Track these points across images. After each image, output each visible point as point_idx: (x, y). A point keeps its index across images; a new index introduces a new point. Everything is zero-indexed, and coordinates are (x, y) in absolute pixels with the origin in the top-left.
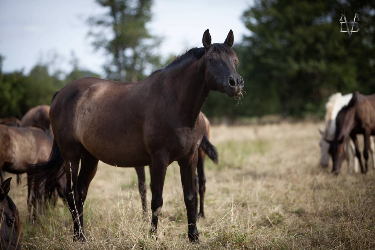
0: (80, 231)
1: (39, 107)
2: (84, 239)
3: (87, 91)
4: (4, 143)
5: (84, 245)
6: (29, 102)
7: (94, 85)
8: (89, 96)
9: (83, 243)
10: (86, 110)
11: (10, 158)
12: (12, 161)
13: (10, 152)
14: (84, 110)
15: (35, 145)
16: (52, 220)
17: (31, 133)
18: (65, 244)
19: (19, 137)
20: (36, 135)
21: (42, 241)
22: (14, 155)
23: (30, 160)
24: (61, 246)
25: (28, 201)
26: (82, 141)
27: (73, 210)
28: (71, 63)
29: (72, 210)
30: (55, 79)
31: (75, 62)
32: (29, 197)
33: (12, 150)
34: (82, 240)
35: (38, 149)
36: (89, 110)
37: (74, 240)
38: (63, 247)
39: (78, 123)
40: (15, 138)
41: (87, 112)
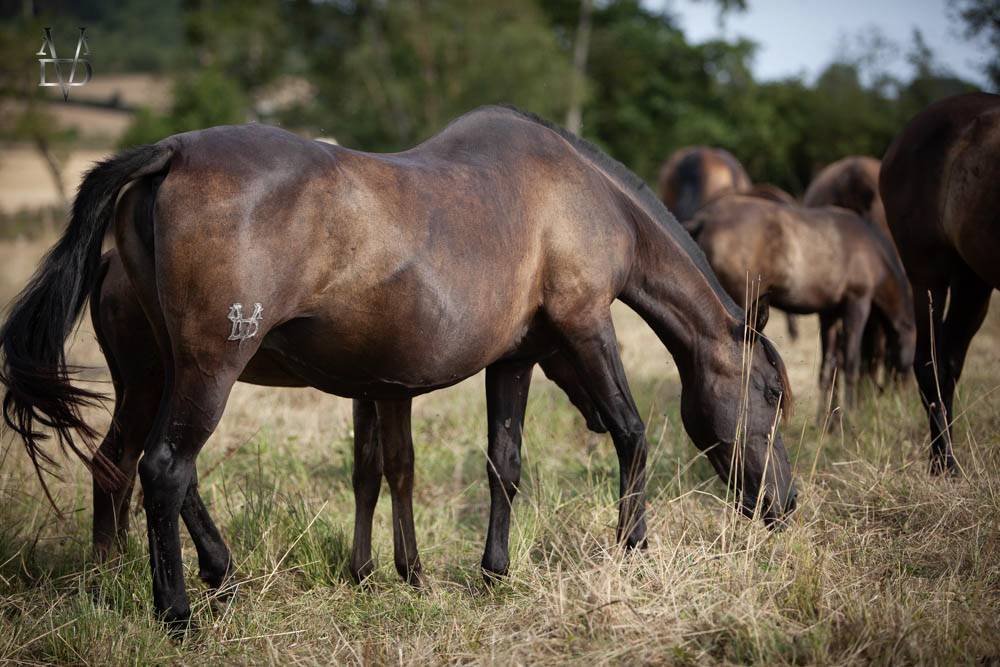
0: (949, 453)
1: (848, 162)
2: (957, 470)
3: (970, 127)
4: (768, 240)
5: (956, 485)
6: (813, 150)
7: (988, 112)
8: (975, 138)
9: (954, 481)
10: (970, 173)
11: (782, 277)
12: (787, 283)
13: (781, 263)
14: (963, 172)
15: (839, 250)
16: (878, 424)
17: (831, 222)
18: (914, 482)
19: (804, 229)
20: (842, 226)
21: (860, 472)
22: (790, 272)
23: (828, 283)
24: (904, 486)
25: (821, 376)
26: (957, 244)
27: (933, 404)
28: (913, 59)
29: (930, 403)
30: (874, 98)
31: (922, 57)
32: (823, 367)
33: (786, 258)
34: (953, 472)
35: (847, 260)
36: (976, 171)
37: (933, 471)
38: (909, 488)
39: (948, 201)
40: (795, 230)
41: (970, 177)
